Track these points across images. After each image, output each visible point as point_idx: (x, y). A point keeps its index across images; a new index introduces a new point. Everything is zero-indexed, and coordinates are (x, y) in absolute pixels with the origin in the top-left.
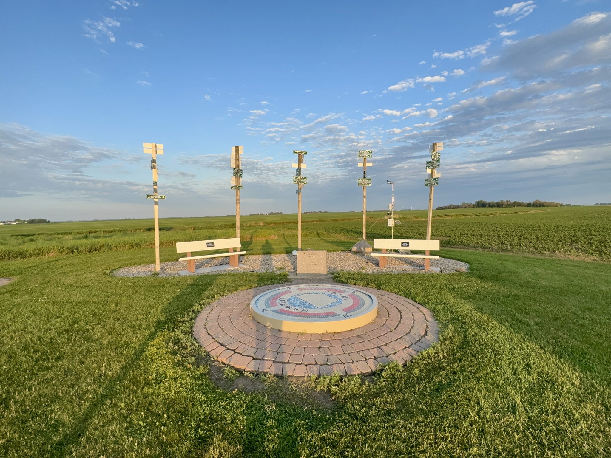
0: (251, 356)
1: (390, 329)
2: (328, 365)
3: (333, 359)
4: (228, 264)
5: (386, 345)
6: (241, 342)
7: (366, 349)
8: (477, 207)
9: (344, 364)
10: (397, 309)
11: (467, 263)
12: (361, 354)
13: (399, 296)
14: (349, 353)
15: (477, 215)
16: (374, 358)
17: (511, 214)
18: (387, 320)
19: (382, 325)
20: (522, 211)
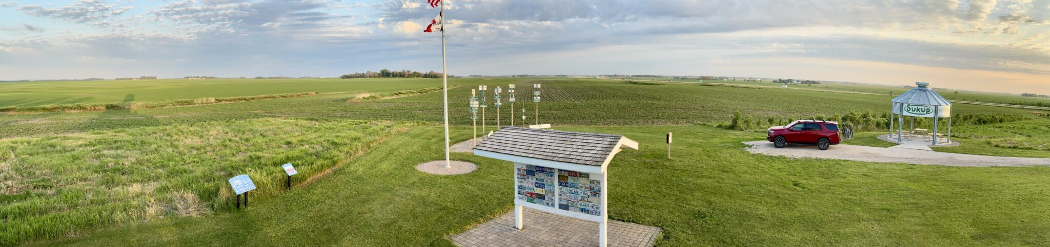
8: (382, 77)
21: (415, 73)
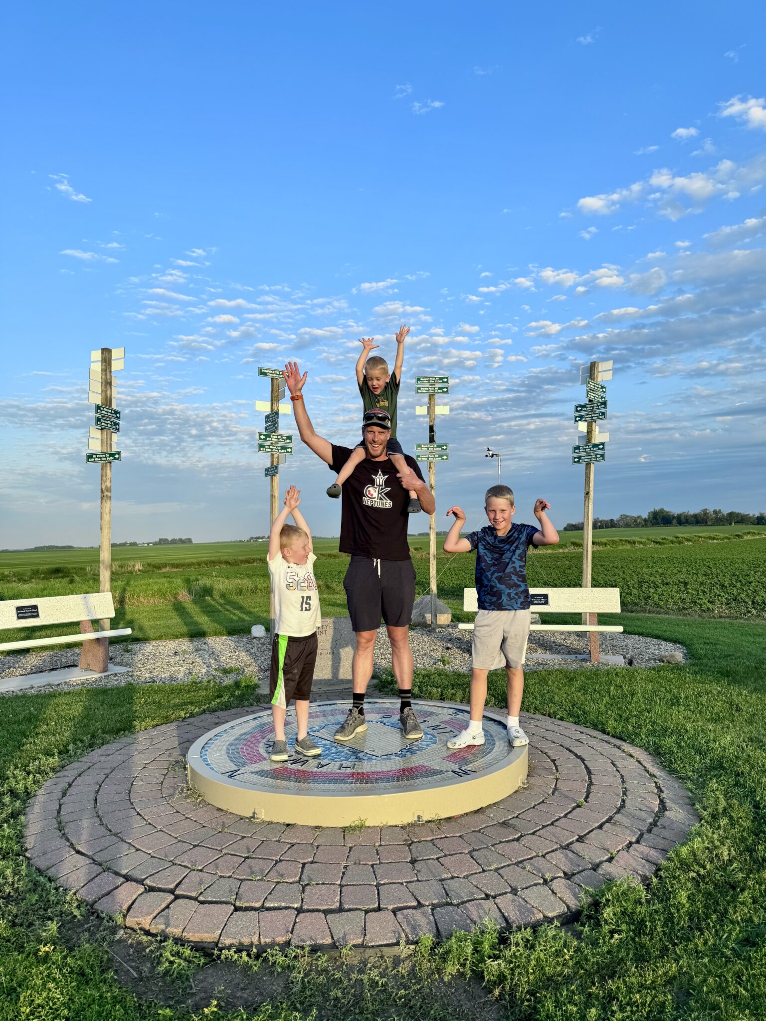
0: (226, 903)
1: (574, 800)
2: (451, 904)
3: (460, 890)
4: (76, 666)
5: (581, 839)
6: (186, 867)
7: (535, 854)
8: (653, 525)
9: (494, 897)
10: (571, 751)
11: (679, 643)
12: (528, 867)
13: (560, 722)
14: (497, 870)
15: (657, 543)
16: (562, 875)
17: (728, 538)
18: (557, 779)
19: (550, 792)
20: (749, 533)
21: (731, 514)
